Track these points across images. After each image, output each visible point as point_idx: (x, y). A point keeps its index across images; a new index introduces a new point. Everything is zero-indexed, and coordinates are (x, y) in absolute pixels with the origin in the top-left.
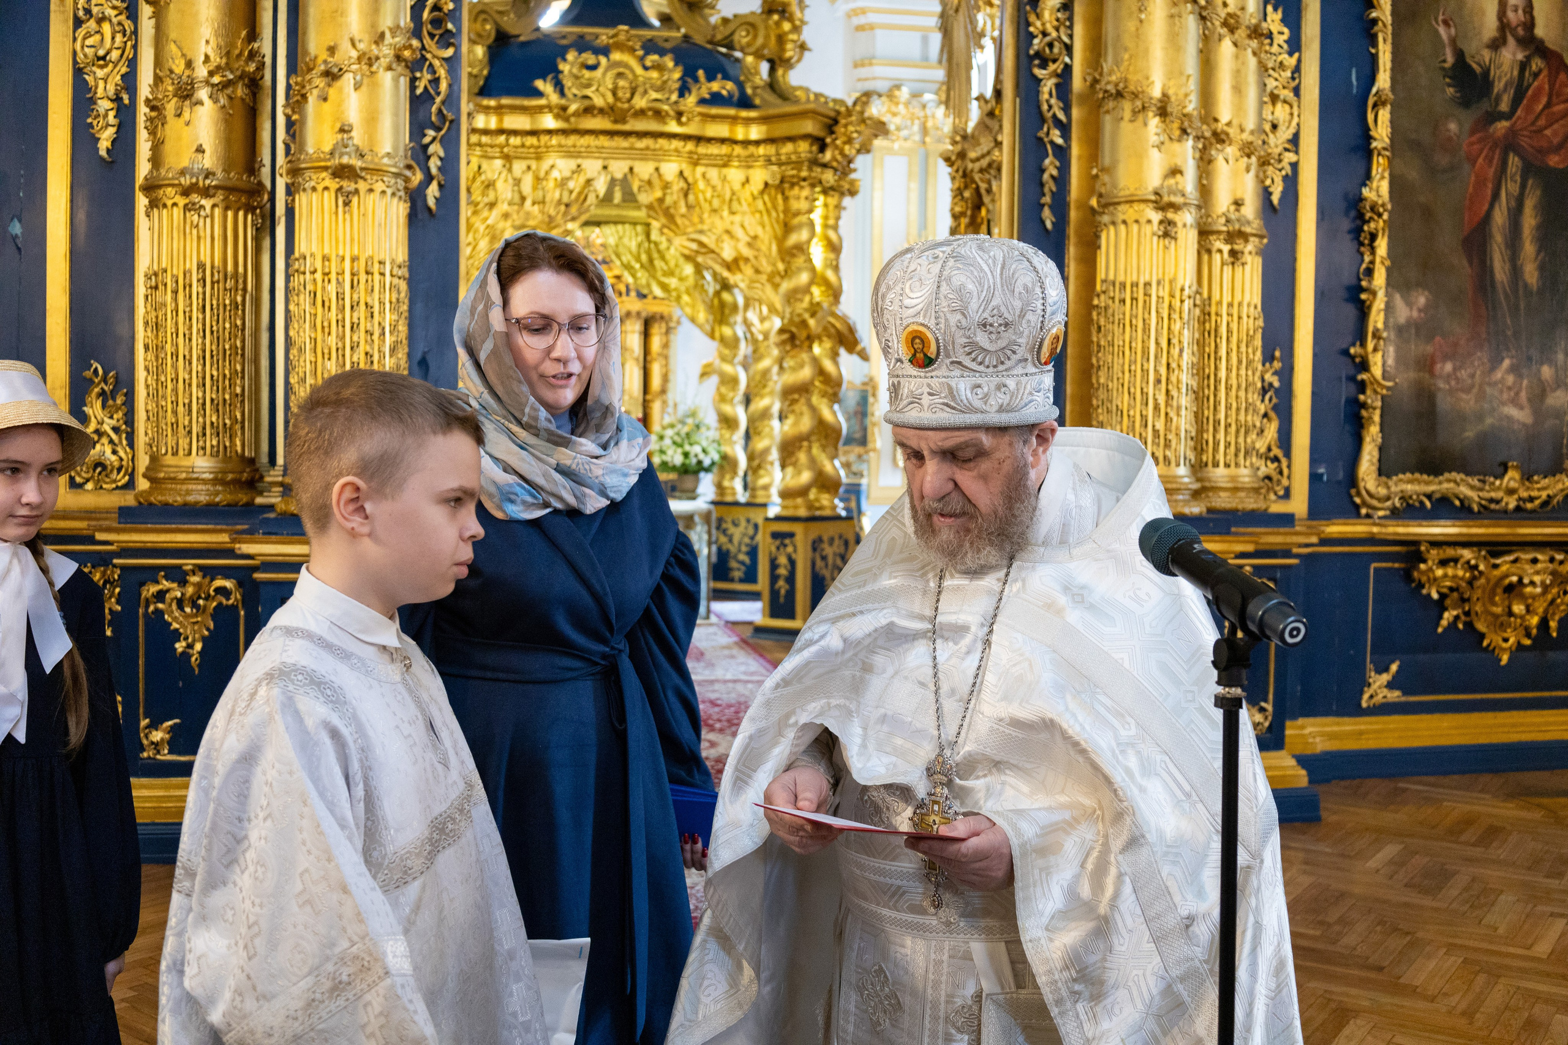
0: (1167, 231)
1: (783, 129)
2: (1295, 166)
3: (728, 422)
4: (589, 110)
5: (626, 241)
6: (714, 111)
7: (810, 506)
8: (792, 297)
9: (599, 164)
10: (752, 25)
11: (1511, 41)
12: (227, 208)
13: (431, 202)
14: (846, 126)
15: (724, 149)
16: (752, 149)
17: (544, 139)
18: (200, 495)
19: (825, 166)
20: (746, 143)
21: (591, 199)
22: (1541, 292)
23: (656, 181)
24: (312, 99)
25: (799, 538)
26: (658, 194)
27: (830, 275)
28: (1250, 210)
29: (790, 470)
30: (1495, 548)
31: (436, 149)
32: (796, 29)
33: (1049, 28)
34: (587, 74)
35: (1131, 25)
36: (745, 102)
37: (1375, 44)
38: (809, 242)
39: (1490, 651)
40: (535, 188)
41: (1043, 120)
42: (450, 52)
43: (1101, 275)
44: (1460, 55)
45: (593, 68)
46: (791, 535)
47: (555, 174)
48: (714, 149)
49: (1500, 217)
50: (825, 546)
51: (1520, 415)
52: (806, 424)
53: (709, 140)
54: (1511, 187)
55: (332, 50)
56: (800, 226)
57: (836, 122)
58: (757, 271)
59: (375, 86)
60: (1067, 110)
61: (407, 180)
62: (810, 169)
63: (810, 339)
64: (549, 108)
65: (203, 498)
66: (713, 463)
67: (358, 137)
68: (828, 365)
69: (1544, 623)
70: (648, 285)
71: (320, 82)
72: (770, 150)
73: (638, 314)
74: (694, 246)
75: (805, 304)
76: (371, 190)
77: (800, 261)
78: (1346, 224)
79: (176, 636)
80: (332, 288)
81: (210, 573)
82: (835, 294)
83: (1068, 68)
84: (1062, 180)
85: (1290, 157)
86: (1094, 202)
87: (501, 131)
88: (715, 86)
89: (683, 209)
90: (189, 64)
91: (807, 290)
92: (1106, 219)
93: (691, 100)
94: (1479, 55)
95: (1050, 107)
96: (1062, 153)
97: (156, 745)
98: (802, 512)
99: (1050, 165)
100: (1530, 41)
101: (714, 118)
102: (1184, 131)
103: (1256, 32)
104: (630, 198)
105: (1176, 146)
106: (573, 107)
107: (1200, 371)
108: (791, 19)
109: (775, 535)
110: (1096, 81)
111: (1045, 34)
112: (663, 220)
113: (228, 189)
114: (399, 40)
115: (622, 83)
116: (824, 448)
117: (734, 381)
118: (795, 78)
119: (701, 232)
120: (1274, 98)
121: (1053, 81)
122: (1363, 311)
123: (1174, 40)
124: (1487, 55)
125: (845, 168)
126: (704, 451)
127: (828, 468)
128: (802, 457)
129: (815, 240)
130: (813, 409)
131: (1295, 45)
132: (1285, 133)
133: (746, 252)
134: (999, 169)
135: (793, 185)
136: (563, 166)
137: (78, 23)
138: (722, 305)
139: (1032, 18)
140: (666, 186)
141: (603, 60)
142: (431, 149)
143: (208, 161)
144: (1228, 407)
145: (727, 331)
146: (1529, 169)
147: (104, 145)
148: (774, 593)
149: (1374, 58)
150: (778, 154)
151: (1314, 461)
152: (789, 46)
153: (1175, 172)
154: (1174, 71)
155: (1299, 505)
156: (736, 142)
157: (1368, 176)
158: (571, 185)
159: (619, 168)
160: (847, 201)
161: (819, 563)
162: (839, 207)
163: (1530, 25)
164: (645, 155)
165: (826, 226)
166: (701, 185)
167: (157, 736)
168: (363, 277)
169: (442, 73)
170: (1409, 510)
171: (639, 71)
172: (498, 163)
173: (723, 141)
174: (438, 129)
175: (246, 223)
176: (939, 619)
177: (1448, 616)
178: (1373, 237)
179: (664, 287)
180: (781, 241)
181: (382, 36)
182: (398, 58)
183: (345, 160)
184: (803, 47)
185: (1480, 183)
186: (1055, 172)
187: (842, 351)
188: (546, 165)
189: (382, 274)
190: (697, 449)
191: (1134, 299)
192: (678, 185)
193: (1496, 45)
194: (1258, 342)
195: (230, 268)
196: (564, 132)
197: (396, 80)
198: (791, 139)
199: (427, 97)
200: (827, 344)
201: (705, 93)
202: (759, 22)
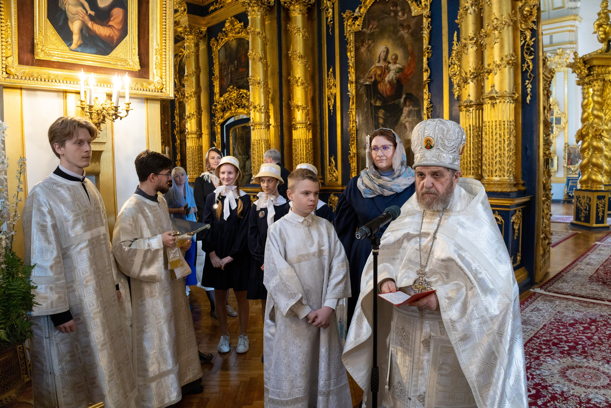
12: (476, 110)
13: (528, 101)
31: (529, 86)
42: (532, 57)
55: (489, 65)
59: (502, 73)
61: (512, 97)
67: (497, 88)
71: (486, 74)
76: (500, 102)
90: (466, 74)
113: (476, 104)
137: (449, 66)
142: (527, 86)
147: (456, 96)
168: (498, 126)
169: (530, 63)
174: (529, 80)
176: (422, 231)
182: (508, 63)
183: (492, 95)
189: (504, 125)
195: (477, 125)
199: (526, 71)
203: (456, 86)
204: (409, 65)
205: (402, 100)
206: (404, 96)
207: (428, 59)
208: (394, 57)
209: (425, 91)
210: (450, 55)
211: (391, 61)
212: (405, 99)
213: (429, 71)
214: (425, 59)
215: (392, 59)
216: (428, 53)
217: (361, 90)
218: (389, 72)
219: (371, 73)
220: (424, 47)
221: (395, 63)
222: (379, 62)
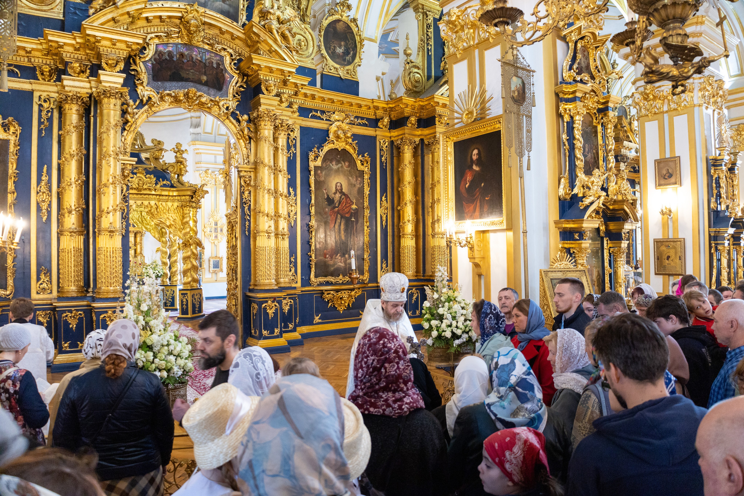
0: (269, 237)
1: (182, 193)
3: (164, 264)
6: (164, 188)
7: (191, 287)
8: (185, 235)
9: (134, 201)
11: (338, 193)
12: (79, 235)
14: (198, 192)
15: (167, 198)
16: (174, 198)
18: (75, 295)
19: (193, 202)
20: (173, 196)
22: (345, 241)
23: (149, 206)
25: (189, 295)
26: (149, 209)
27: (195, 228)
28: (286, 230)
29: (186, 278)
30: (337, 291)
31: (124, 223)
32: (185, 167)
35: (261, 199)
36: (172, 186)
37: (311, 194)
38: (189, 221)
39: (338, 311)
41: (245, 215)
43: (257, 245)
44: (328, 196)
46: (186, 294)
48: (164, 198)
49: (336, 227)
50: (195, 296)
51: (342, 265)
52: (190, 266)
53: (163, 195)
54: (338, 221)
56: (187, 217)
57: (196, 191)
58: (176, 228)
59: (116, 214)
60: (250, 212)
61: (121, 231)
62: (189, 203)
63: (190, 245)
65: (76, 295)
67: (113, 224)
68: (195, 251)
69: (349, 305)
71: (105, 214)
72: (179, 198)
73: (133, 231)
75: (189, 236)
76: (115, 235)
77: (187, 225)
78: (306, 230)
79: (70, 324)
81: (77, 310)
82: (196, 233)
83: (250, 205)
84: (249, 226)
85: (295, 217)
86: (255, 231)
88: (165, 182)
89: (156, 213)
91: (189, 233)
92: (258, 235)
93: (158, 186)
94: (332, 196)
95: (247, 212)
96: (249, 221)
97: (66, 347)
98: (189, 288)
99: (247, 223)
100: (342, 192)
101: (164, 190)
102: (272, 218)
105: (270, 222)
107: (276, 262)
108: (183, 165)
109: (182, 294)
110: (255, 209)
111: (246, 198)
112: (151, 215)
113: (80, 232)
115: (140, 182)
116: (194, 272)
117: (166, 253)
118: (185, 179)
119: (161, 218)
120: (292, 206)
121: (247, 207)
122: (310, 246)
123: (269, 202)
125: (198, 202)
127: (195, 277)
128: (189, 274)
129: (191, 220)
130: (191, 262)
131: (295, 195)
132: (294, 212)
133: (173, 223)
134: (237, 222)
135: (185, 207)
137: (38, 193)
138: (162, 232)
139: (243, 195)
140: (152, 207)
143: (75, 226)
145: (164, 239)
146: (342, 217)
147: (44, 219)
148: (182, 309)
149: (311, 197)
150: (181, 199)
151: (302, 276)
152: (183, 171)
153: (270, 227)
154: (270, 208)
155: (299, 284)
156: (170, 196)
157: (311, 220)
159: (139, 203)
160: (198, 210)
161: (194, 301)
162: (196, 212)
163: (342, 189)
164: (145, 199)
165: (193, 216)
166: (161, 206)
167: (66, 345)
170: (321, 284)
171: (145, 179)
173: (166, 196)
174: (125, 219)
175: (83, 239)
177: (330, 304)
178: (312, 232)
179: (146, 228)
180: (182, 221)
181: (117, 205)
183: (111, 229)
184: (186, 171)
185: (332, 220)
187: (198, 247)
191: (263, 250)
192: (155, 207)
193: (335, 193)
194: (289, 253)
197: (120, 213)
198: (184, 196)
200: (194, 245)
201: (162, 184)
202: (174, 165)
203: (44, 211)
207: (14, 182)
210: (38, 183)
214: (10, 182)
216: (15, 176)
220: (10, 171)
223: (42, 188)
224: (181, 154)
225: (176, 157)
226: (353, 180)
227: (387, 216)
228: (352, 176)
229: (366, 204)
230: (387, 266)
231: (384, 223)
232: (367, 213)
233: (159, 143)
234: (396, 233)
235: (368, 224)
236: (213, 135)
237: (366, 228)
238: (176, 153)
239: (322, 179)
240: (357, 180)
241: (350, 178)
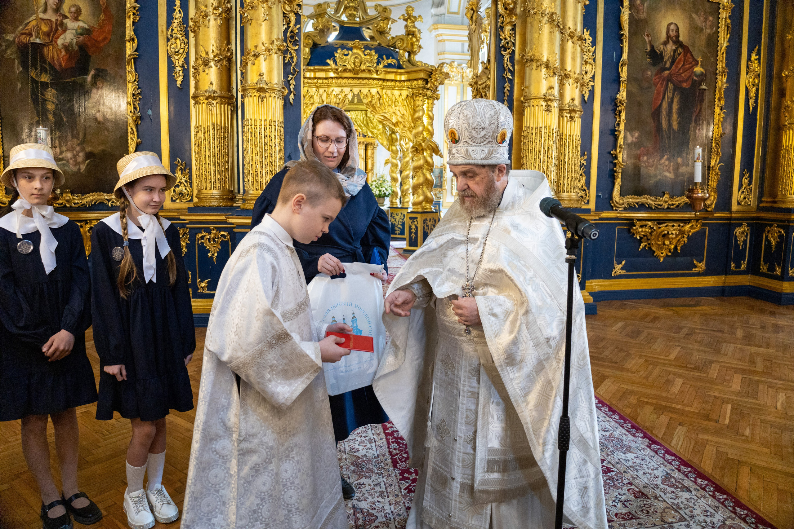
0: (548, 109)
1: (413, 76)
2: (593, 86)
3: (394, 180)
4: (345, 70)
5: (359, 117)
6: (389, 70)
7: (423, 208)
8: (416, 135)
9: (349, 89)
10: (402, 39)
11: (671, 42)
12: (221, 104)
13: (291, 101)
14: (435, 75)
15: (393, 83)
16: (402, 83)
17: (330, 80)
19: (428, 89)
20: (400, 81)
21: (347, 101)
22: (679, 131)
23: (369, 95)
24: (249, 65)
25: (419, 219)
26: (370, 99)
27: (430, 127)
28: (577, 102)
29: (416, 196)
30: (660, 221)
31: (292, 82)
32: (418, 41)
33: (507, 37)
34: (345, 57)
35: (536, 35)
36: (400, 67)
37: (622, 43)
38: (422, 116)
39: (657, 257)
40: (327, 98)
41: (505, 70)
42: (297, 47)
43: (524, 125)
44: (652, 47)
45: (347, 55)
46: (416, 218)
47: (334, 93)
48: (389, 84)
49: (665, 105)
50: (428, 222)
51: (670, 175)
52: (421, 180)
53: (387, 80)
54: (669, 94)
55: (256, 47)
56: (419, 110)
57: (432, 73)
58: (404, 126)
59: (271, 59)
60: (513, 66)
61: (283, 92)
62: (423, 90)
63: (423, 150)
64: (332, 69)
65: (216, 204)
66: (389, 194)
67: (265, 77)
68: (429, 159)
69: (676, 248)
70: (367, 132)
71: (252, 58)
72: (409, 84)
73: (363, 142)
74: (382, 118)
75: (421, 138)
76: (270, 96)
77: (419, 123)
78: (611, 107)
79: (208, 251)
80: (258, 131)
81: (219, 229)
82: (432, 134)
83: (514, 51)
84: (511, 91)
85: (592, 83)
86: (522, 99)
87: (315, 78)
88: (389, 61)
89: (379, 105)
90: (207, 53)
91: (422, 133)
92: (526, 105)
93: (381, 66)
94: (659, 47)
95: (507, 65)
96: (511, 82)
97: (203, 288)
98: (420, 210)
99: (507, 86)
100: (678, 43)
101: (389, 72)
102: (555, 73)
103: (580, 38)
104: (360, 101)
105: (552, 78)
106: (340, 69)
107: (559, 158)
108: (416, 37)
109: (411, 218)
110: (524, 56)
111: (505, 39)
112: (372, 109)
113: (222, 97)
114: (279, 43)
115: (357, 60)
116: (427, 188)
117: (396, 165)
118: (417, 58)
119: (385, 113)
120: (586, 62)
121: (509, 56)
122: (616, 138)
123: (551, 41)
124: (662, 47)
125: (435, 90)
126: (386, 190)
127: (429, 195)
128: (420, 191)
129: (424, 115)
130: (424, 174)
131: (594, 43)
132: (590, 75)
133: (401, 120)
134: (489, 88)
135: (417, 96)
136: (337, 90)
137: (168, 40)
138: (392, 139)
139: (501, 33)
140: (373, 97)
141: (350, 52)
142: (291, 82)
143: (215, 87)
144: (568, 172)
145: (394, 148)
146: (676, 88)
147: (179, 83)
148: (410, 238)
149: (622, 48)
150: (411, 85)
151: (597, 191)
152: (415, 47)
153: (551, 88)
154: (551, 52)
155: (592, 206)
156: (397, 81)
157: (619, 90)
158: (340, 96)
159: (356, 90)
160: (435, 102)
161: (426, 227)
162: (433, 104)
163: (678, 36)
164: (365, 86)
165: (428, 110)
166: (385, 96)
167: (203, 285)
168: (268, 127)
169: (294, 55)
170: (631, 208)
171: (363, 56)
172: (314, 89)
173: (392, 80)
174: (293, 75)
175: (228, 109)
176: (470, 236)
177: (642, 245)
178: (620, 112)
179: (372, 133)
180: (412, 116)
181: (273, 41)
182: (279, 49)
183: (261, 86)
184: (420, 47)
185: (659, 93)
186: (509, 89)
187: (434, 154)
188: (331, 90)
189: (275, 126)
190: (384, 189)
191: (536, 133)
192: (377, 96)
193: (665, 43)
194: (579, 149)
195: (223, 125)
196: (337, 78)
197: (278, 57)
198: (416, 80)
199: (289, 64)
200: (429, 152)
201: (386, 64)
202: (405, 38)
203: (178, 69)
204: (101, 27)
205: (89, 78)
206: (92, 72)
207: (134, 23)
208: (73, 9)
209: (128, 69)
210: (169, 23)
211: (68, 15)
212: (96, 78)
213: (136, 41)
214: (129, 23)
215: (70, 12)
216: (134, 14)
217: (9, 52)
218: (65, 31)
219: (30, 26)
220: (128, 5)
221: (76, 19)
222: (45, 11)
223: (175, 31)
224: (413, 22)
225: (406, 26)
226: (699, 20)
227: (757, 90)
228: (697, 13)
229: (721, 65)
230: (750, 183)
231: (751, 102)
232: (722, 82)
233: (385, 9)
234: (772, 124)
235: (723, 102)
236: (460, 16)
237: (717, 110)
238: (406, 20)
239: (643, 15)
240: (706, 19)
241: (694, 16)
